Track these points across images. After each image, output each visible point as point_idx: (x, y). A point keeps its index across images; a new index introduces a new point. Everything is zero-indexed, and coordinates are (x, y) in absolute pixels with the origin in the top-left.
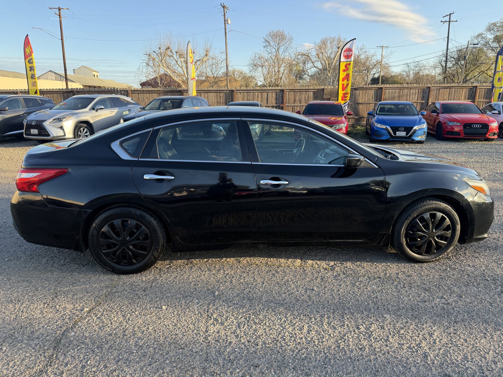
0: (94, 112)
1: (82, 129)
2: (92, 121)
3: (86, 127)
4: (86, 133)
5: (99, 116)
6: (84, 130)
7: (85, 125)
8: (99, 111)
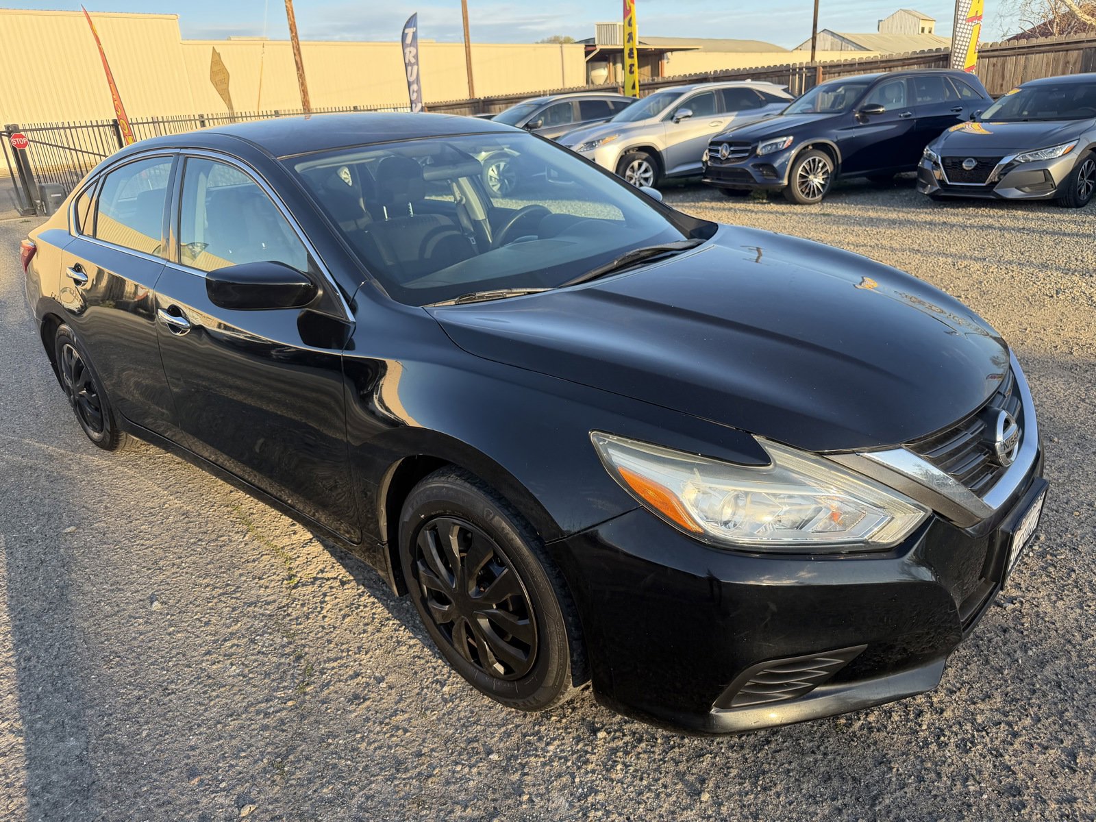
0: (671, 124)
1: (636, 164)
2: (660, 147)
3: (646, 160)
4: (646, 171)
5: (679, 134)
6: (640, 165)
7: (645, 155)
8: (683, 122)
